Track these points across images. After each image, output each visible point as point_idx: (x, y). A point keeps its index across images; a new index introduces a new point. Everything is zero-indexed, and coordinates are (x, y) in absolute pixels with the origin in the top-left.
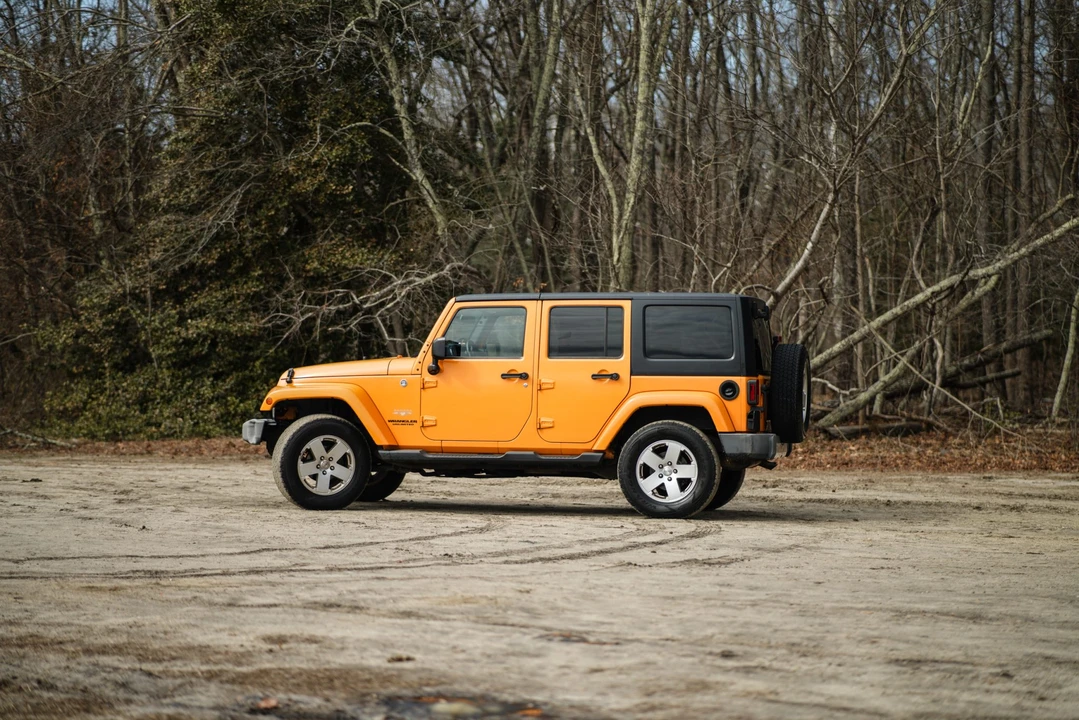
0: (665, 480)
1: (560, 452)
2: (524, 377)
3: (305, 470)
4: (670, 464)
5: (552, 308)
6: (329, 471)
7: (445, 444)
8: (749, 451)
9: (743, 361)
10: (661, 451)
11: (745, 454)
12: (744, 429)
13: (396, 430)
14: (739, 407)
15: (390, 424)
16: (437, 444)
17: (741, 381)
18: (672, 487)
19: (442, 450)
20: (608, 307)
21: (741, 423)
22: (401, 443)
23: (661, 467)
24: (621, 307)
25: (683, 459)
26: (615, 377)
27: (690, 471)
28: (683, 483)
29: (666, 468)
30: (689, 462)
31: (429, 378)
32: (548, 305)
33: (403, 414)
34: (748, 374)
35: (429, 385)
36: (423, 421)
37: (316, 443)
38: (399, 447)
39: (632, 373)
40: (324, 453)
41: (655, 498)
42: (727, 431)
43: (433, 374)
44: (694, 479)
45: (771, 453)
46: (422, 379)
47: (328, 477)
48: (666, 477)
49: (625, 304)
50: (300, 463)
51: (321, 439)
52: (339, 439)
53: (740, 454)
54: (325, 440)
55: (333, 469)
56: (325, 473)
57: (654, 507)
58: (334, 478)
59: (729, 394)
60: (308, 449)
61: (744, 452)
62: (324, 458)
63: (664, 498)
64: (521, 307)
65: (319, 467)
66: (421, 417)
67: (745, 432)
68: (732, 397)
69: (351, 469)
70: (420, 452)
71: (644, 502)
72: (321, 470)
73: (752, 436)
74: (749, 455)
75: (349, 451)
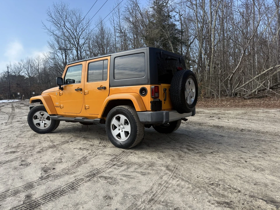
0: (120, 131)
2: (81, 90)
3: (35, 122)
5: (89, 63)
6: (44, 122)
8: (150, 121)
9: (149, 78)
10: (118, 119)
11: (148, 122)
12: (150, 110)
13: (57, 109)
14: (147, 99)
15: (55, 107)
17: (148, 87)
20: (104, 60)
21: (149, 106)
22: (58, 114)
23: (119, 126)
24: (107, 59)
25: (126, 123)
27: (128, 128)
28: (127, 133)
29: (121, 126)
30: (128, 124)
31: (61, 92)
32: (88, 62)
33: (57, 104)
34: (151, 84)
35: (61, 94)
36: (60, 106)
37: (38, 114)
38: (57, 115)
39: (110, 86)
40: (41, 116)
41: (117, 138)
42: (140, 111)
43: (62, 90)
44: (130, 132)
45: (164, 121)
46: (60, 92)
47: (43, 123)
48: (121, 130)
49: (109, 58)
50: (34, 120)
51: (39, 112)
52: (45, 112)
53: (146, 122)
54: (40, 112)
55: (45, 121)
56: (43, 122)
57: (116, 143)
58: (45, 124)
59: (143, 93)
60: (35, 116)
61: (148, 121)
62: (41, 118)
63: (120, 139)
64: (81, 64)
65: (40, 120)
66: (60, 105)
67: (150, 111)
68: (145, 95)
69: (51, 121)
70: (58, 117)
71: (113, 140)
72: (41, 121)
73: (151, 113)
74: (150, 122)
75: (49, 116)
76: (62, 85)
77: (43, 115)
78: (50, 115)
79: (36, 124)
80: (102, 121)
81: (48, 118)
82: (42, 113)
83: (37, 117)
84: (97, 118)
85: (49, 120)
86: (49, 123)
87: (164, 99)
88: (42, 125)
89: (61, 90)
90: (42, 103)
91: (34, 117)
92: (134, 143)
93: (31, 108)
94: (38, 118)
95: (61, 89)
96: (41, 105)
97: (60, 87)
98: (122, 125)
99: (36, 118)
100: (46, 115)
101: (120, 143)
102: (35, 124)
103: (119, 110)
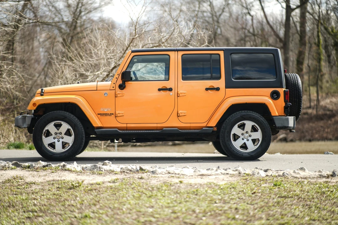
1: (190, 128)
4: (247, 132)
7: (128, 125)
16: (125, 125)
18: (250, 144)
19: (127, 129)
26: (218, 89)
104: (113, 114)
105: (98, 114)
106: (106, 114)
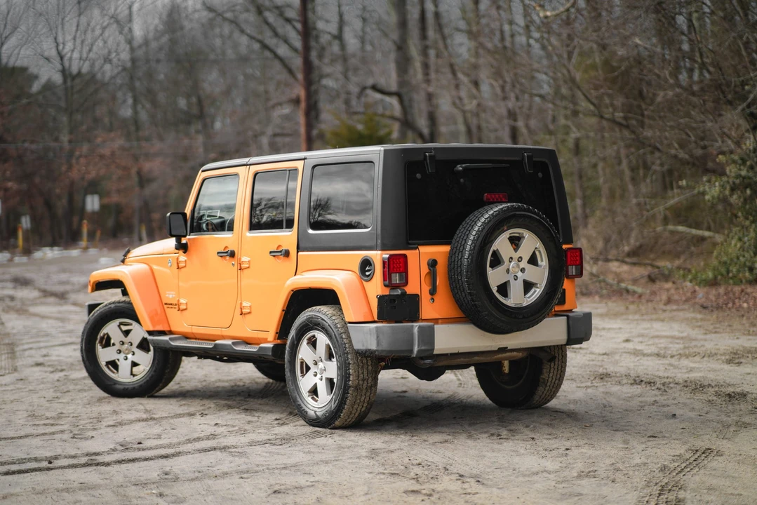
0: (318, 379)
2: (232, 254)
3: (104, 355)
5: (256, 175)
6: (130, 356)
7: (196, 330)
8: (373, 347)
9: (379, 231)
10: (313, 343)
11: (371, 351)
13: (172, 313)
14: (376, 287)
15: (165, 306)
16: (190, 330)
17: (378, 256)
18: (322, 388)
19: (194, 336)
20: (290, 170)
22: (174, 329)
23: (316, 364)
24: (296, 170)
26: (287, 254)
27: (333, 369)
28: (330, 382)
29: (321, 365)
30: (332, 359)
31: (183, 258)
32: (253, 170)
33: (171, 296)
34: (384, 249)
35: (181, 265)
36: (178, 304)
37: (112, 329)
38: (171, 332)
39: (299, 249)
40: (122, 337)
41: (309, 400)
42: (354, 321)
43: (184, 253)
44: (335, 381)
45: (416, 349)
46: (178, 259)
47: (129, 363)
48: (319, 376)
49: (300, 165)
50: (99, 348)
51: (117, 322)
52: (134, 323)
53: (366, 351)
54: (121, 324)
55: (134, 354)
56: (126, 359)
57: (306, 412)
58: (134, 364)
59: (367, 273)
60: (104, 335)
61: (369, 348)
62: (123, 343)
63: (316, 401)
64: (236, 174)
65: (120, 352)
66: (178, 301)
67: (374, 322)
68: (370, 278)
69: (151, 353)
70: (170, 339)
71: (300, 405)
72: (122, 356)
73: (377, 327)
74: (375, 351)
75: (146, 336)
76: (185, 236)
77: (127, 333)
78: (150, 333)
79: (108, 363)
80: (278, 350)
81: (144, 345)
82: (124, 328)
83: (109, 339)
84: (266, 341)
85: (148, 350)
86: (145, 361)
87: (430, 291)
88: (124, 366)
89: (181, 252)
90: (125, 293)
91: (102, 338)
92: (344, 411)
93: (92, 308)
94: (114, 345)
95: (182, 247)
96: (124, 299)
97: (178, 240)
98: (321, 361)
99: (107, 342)
100: (138, 333)
101: (315, 412)
102: (103, 364)
103: (312, 318)
104: (176, 305)
105: (166, 304)
106: (170, 304)
